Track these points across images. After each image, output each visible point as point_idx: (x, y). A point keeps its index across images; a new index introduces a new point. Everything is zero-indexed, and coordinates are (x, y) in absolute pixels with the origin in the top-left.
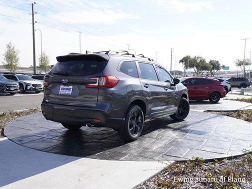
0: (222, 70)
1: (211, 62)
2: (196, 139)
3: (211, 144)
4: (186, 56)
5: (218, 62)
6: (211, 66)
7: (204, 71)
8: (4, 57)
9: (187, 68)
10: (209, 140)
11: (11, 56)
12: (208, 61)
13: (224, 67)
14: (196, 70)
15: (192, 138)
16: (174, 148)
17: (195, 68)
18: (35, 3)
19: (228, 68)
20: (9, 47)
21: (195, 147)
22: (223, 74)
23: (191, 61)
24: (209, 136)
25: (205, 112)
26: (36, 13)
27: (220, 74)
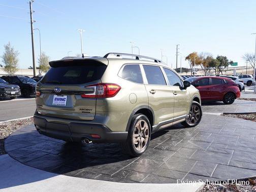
0: (230, 66)
1: (218, 58)
2: (220, 151)
4: (192, 53)
5: (225, 58)
6: (219, 63)
7: (211, 68)
9: (193, 65)
10: (236, 152)
12: (215, 58)
13: (232, 63)
15: (216, 150)
16: (199, 164)
17: (202, 65)
18: (33, 1)
19: (236, 64)
20: (7, 48)
21: (222, 162)
23: (197, 58)
24: (234, 146)
26: (34, 12)
27: (228, 70)
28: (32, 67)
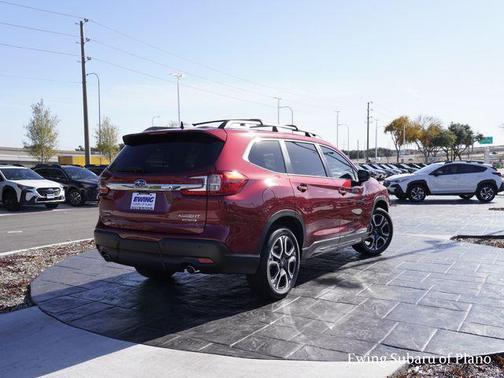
0: (477, 145)
1: (453, 128)
2: (445, 305)
3: (482, 316)
4: (398, 117)
5: (467, 127)
6: (454, 137)
7: (438, 148)
8: (27, 131)
9: (401, 143)
10: (477, 307)
11: (40, 130)
12: (445, 126)
13: (480, 138)
14: (421, 146)
15: (436, 304)
16: (400, 328)
17: (419, 142)
18: (86, 21)
19: (490, 140)
20: (37, 110)
21: (448, 324)
22: (478, 153)
23: (409, 129)
24: (474, 297)
25: (453, 239)
26: (88, 40)
27: (473, 153)
28: (84, 147)
